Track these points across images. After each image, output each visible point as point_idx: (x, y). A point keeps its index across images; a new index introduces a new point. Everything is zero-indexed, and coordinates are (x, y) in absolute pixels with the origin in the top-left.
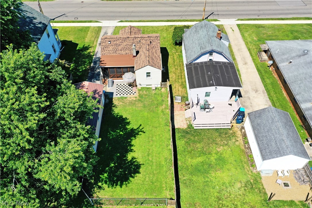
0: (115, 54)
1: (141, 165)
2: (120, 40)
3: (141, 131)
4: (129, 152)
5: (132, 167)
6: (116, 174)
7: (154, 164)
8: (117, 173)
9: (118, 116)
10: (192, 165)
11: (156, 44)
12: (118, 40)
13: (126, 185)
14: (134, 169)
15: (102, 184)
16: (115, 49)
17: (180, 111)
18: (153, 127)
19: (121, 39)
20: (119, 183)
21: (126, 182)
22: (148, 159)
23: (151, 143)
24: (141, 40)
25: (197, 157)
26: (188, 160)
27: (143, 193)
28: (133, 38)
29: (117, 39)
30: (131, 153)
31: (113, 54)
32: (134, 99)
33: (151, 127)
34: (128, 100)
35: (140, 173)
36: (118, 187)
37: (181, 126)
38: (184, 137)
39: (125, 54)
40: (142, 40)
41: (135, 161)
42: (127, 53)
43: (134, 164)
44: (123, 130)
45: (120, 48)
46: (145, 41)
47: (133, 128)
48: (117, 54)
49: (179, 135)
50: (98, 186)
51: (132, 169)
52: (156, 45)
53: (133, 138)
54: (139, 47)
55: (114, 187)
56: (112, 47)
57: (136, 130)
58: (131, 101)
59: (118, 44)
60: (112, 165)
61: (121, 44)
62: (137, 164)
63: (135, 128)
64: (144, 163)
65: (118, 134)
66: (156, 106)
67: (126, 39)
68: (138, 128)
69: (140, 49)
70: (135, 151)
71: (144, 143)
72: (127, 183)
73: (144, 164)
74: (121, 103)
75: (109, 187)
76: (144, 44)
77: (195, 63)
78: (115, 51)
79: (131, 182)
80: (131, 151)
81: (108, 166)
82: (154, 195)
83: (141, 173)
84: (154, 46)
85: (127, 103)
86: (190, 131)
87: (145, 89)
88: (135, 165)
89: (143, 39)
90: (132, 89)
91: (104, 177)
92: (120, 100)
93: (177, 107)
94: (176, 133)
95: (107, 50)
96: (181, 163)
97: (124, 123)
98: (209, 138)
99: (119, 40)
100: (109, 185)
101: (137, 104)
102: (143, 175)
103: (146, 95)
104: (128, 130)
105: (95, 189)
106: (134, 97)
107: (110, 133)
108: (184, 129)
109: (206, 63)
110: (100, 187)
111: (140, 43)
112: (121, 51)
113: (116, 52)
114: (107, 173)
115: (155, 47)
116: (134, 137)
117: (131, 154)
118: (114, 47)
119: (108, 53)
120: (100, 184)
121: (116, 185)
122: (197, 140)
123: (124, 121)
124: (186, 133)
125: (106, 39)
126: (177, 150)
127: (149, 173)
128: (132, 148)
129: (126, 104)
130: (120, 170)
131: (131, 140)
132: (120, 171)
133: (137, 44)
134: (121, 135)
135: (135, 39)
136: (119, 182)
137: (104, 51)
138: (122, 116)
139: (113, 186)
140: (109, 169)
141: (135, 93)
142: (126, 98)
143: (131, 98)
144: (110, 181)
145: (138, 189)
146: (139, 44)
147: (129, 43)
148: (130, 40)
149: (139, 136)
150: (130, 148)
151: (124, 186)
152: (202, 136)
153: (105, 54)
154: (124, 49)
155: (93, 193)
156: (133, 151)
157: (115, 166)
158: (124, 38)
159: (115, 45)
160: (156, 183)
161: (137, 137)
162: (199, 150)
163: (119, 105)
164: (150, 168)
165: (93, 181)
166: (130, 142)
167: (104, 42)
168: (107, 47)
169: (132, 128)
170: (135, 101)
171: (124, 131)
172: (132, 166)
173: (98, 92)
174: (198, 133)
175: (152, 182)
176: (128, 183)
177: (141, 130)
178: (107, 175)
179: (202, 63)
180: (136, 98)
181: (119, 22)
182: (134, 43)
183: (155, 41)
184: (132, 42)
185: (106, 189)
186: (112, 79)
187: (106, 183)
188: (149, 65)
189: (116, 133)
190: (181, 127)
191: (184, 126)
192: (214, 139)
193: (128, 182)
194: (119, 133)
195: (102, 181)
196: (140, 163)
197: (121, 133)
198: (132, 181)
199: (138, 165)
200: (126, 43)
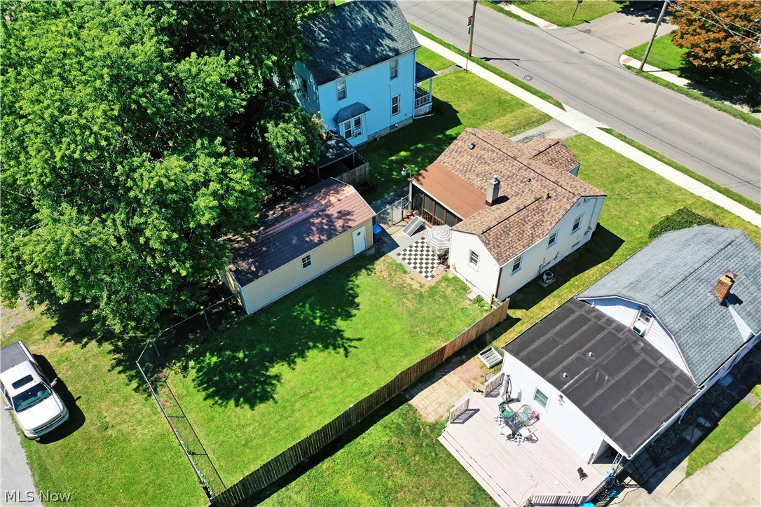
0: (460, 176)
1: (271, 400)
2: (495, 154)
3: (346, 349)
4: (285, 360)
5: (257, 387)
6: (227, 374)
7: (290, 419)
8: (229, 374)
9: (351, 292)
10: (337, 491)
11: (558, 207)
12: (491, 150)
13: (213, 404)
14: (256, 393)
15: (193, 368)
16: (470, 166)
17: (464, 381)
18: (376, 361)
19: (497, 153)
20: (211, 390)
21: (220, 399)
22: (295, 402)
23: (334, 383)
24: (534, 178)
25: (366, 489)
26: (345, 476)
27: (214, 442)
28: (522, 165)
29: (492, 148)
30: (286, 365)
31: (456, 173)
32: (416, 286)
33: (372, 357)
34: (404, 279)
35: (253, 410)
36: (204, 394)
37: (425, 408)
38: (399, 430)
39: (478, 187)
40: (537, 181)
41: (273, 384)
42: (483, 187)
43: (266, 386)
44: (326, 318)
45: (480, 169)
46: (539, 187)
47: (343, 331)
48: (463, 178)
49: (395, 421)
50: (187, 363)
51: (253, 391)
52: (555, 210)
53: (320, 346)
54: (517, 190)
55: (198, 388)
56: (469, 157)
57: (342, 338)
58: (405, 285)
59: (484, 159)
60: (241, 355)
61: (489, 162)
62: (269, 392)
63: (347, 334)
64: (280, 402)
65: (311, 319)
66: (432, 332)
67: (507, 160)
68: (348, 339)
69: (515, 196)
70: (294, 369)
71: (324, 371)
72: (220, 401)
73: (276, 403)
74: (385, 274)
75: (194, 380)
76: (533, 191)
77: (594, 310)
78: (467, 169)
79: (226, 407)
80: (291, 362)
81: (233, 351)
82: (222, 464)
83: (253, 412)
84: (547, 209)
85: (394, 283)
86: (426, 436)
87: (459, 285)
88: (264, 390)
89: (542, 180)
90: (435, 265)
91: (209, 359)
92: (392, 267)
93: (468, 370)
94: (396, 411)
95: (453, 158)
96: (328, 468)
97: (343, 309)
98: (440, 484)
99: (494, 152)
100: (198, 378)
101: (408, 300)
102: (253, 416)
103: (445, 297)
104: (333, 327)
105: (178, 364)
106: (420, 283)
107: (303, 306)
108: (423, 420)
109: (620, 328)
110: (185, 368)
111: (525, 185)
112: (477, 176)
113: (466, 172)
114: (220, 359)
115: (548, 214)
116: (324, 347)
117: (284, 367)
118: (472, 159)
119: (452, 165)
120: (191, 363)
121: (205, 389)
122: (412, 464)
123: (348, 307)
124: (413, 431)
125: (473, 136)
126: (355, 438)
127: (264, 423)
128: (299, 360)
129: (392, 283)
130: (238, 374)
131: (315, 346)
132: (236, 376)
133: (519, 183)
134: (314, 324)
135: (525, 170)
136: (214, 389)
137: (449, 157)
138: (357, 297)
139: (199, 385)
140: (229, 355)
141: (432, 276)
142: (405, 272)
143: (412, 279)
144: (206, 374)
145: (219, 427)
146: (522, 185)
147: (505, 171)
148: (513, 166)
149: (333, 352)
150: (295, 357)
151: (210, 402)
152: (432, 469)
153: (444, 163)
154: (485, 175)
155: (168, 367)
156: (292, 365)
157: (242, 362)
158: (506, 155)
159: (476, 157)
160: (250, 449)
161: (327, 351)
162: (390, 483)
163: (378, 274)
164: (277, 418)
165: (190, 350)
166: (309, 348)
167: (464, 139)
168: (460, 152)
169: (342, 328)
170: (412, 291)
171: (325, 323)
172: (260, 387)
173: (349, 220)
174: (433, 454)
175: (246, 443)
176: (220, 405)
177: (350, 346)
178: (216, 363)
179: (610, 321)
180: (421, 287)
181: (600, 128)
182: (517, 175)
183: (561, 200)
184: (513, 171)
185: (187, 378)
186: (424, 220)
187: (198, 371)
188: (480, 237)
189: (311, 313)
190: (422, 413)
191: (430, 416)
192: (447, 499)
193: (222, 403)
194: (315, 318)
195: (199, 363)
196: (275, 396)
197: (317, 321)
198: (229, 407)
199: (269, 395)
200: (501, 166)
